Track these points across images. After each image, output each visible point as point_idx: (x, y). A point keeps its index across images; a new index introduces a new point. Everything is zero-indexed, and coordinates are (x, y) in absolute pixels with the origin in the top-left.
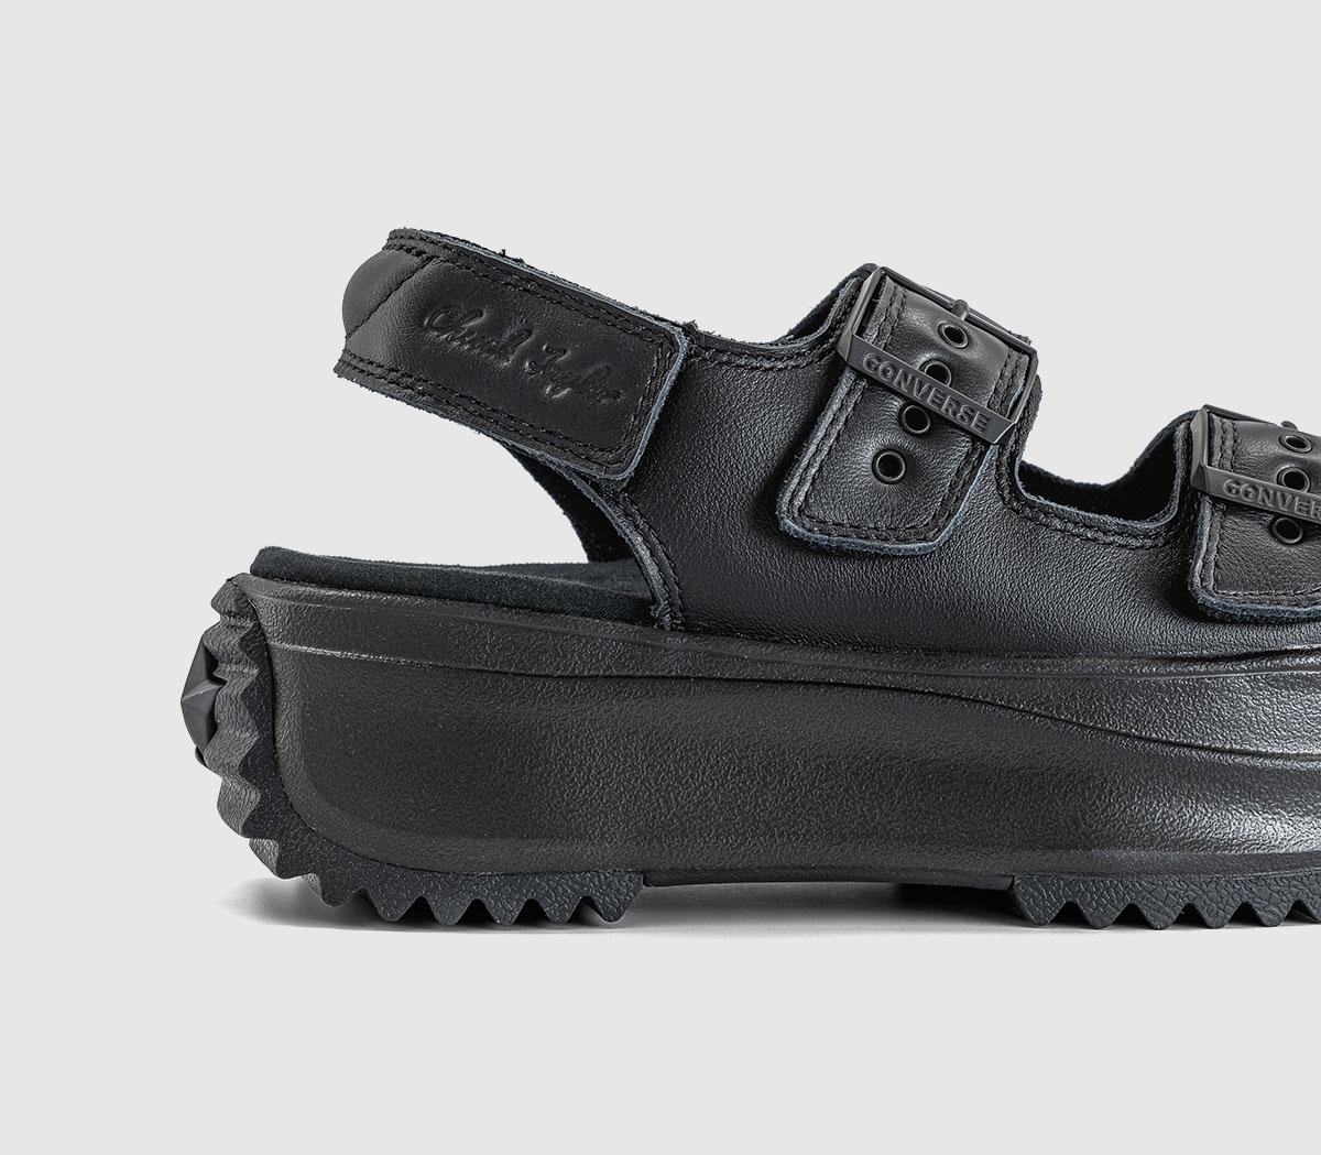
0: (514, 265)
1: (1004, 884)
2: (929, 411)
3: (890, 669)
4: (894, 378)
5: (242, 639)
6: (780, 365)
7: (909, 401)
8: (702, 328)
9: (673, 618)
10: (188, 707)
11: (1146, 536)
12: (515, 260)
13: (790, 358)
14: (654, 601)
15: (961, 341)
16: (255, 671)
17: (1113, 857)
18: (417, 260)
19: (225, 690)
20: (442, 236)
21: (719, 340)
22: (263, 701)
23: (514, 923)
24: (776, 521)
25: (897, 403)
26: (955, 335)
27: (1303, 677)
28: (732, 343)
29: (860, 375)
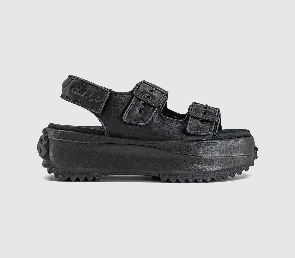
0: (85, 81)
1: (158, 176)
2: (147, 103)
3: (141, 143)
4: (141, 98)
5: (45, 137)
6: (124, 96)
7: (144, 101)
8: (113, 90)
9: (108, 134)
10: (38, 147)
11: (181, 122)
12: (85, 80)
13: (126, 95)
14: (105, 132)
15: (153, 92)
16: (46, 142)
17: (174, 172)
18: (71, 80)
19: (42, 145)
20: (75, 76)
21: (115, 92)
22: (47, 146)
23: (83, 181)
24: (122, 120)
25: (142, 102)
26: (152, 91)
27: (205, 144)
28: (117, 92)
29: (136, 97)
